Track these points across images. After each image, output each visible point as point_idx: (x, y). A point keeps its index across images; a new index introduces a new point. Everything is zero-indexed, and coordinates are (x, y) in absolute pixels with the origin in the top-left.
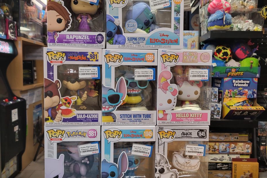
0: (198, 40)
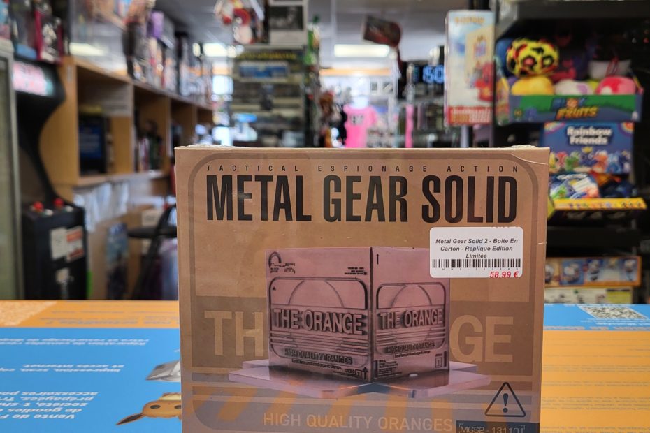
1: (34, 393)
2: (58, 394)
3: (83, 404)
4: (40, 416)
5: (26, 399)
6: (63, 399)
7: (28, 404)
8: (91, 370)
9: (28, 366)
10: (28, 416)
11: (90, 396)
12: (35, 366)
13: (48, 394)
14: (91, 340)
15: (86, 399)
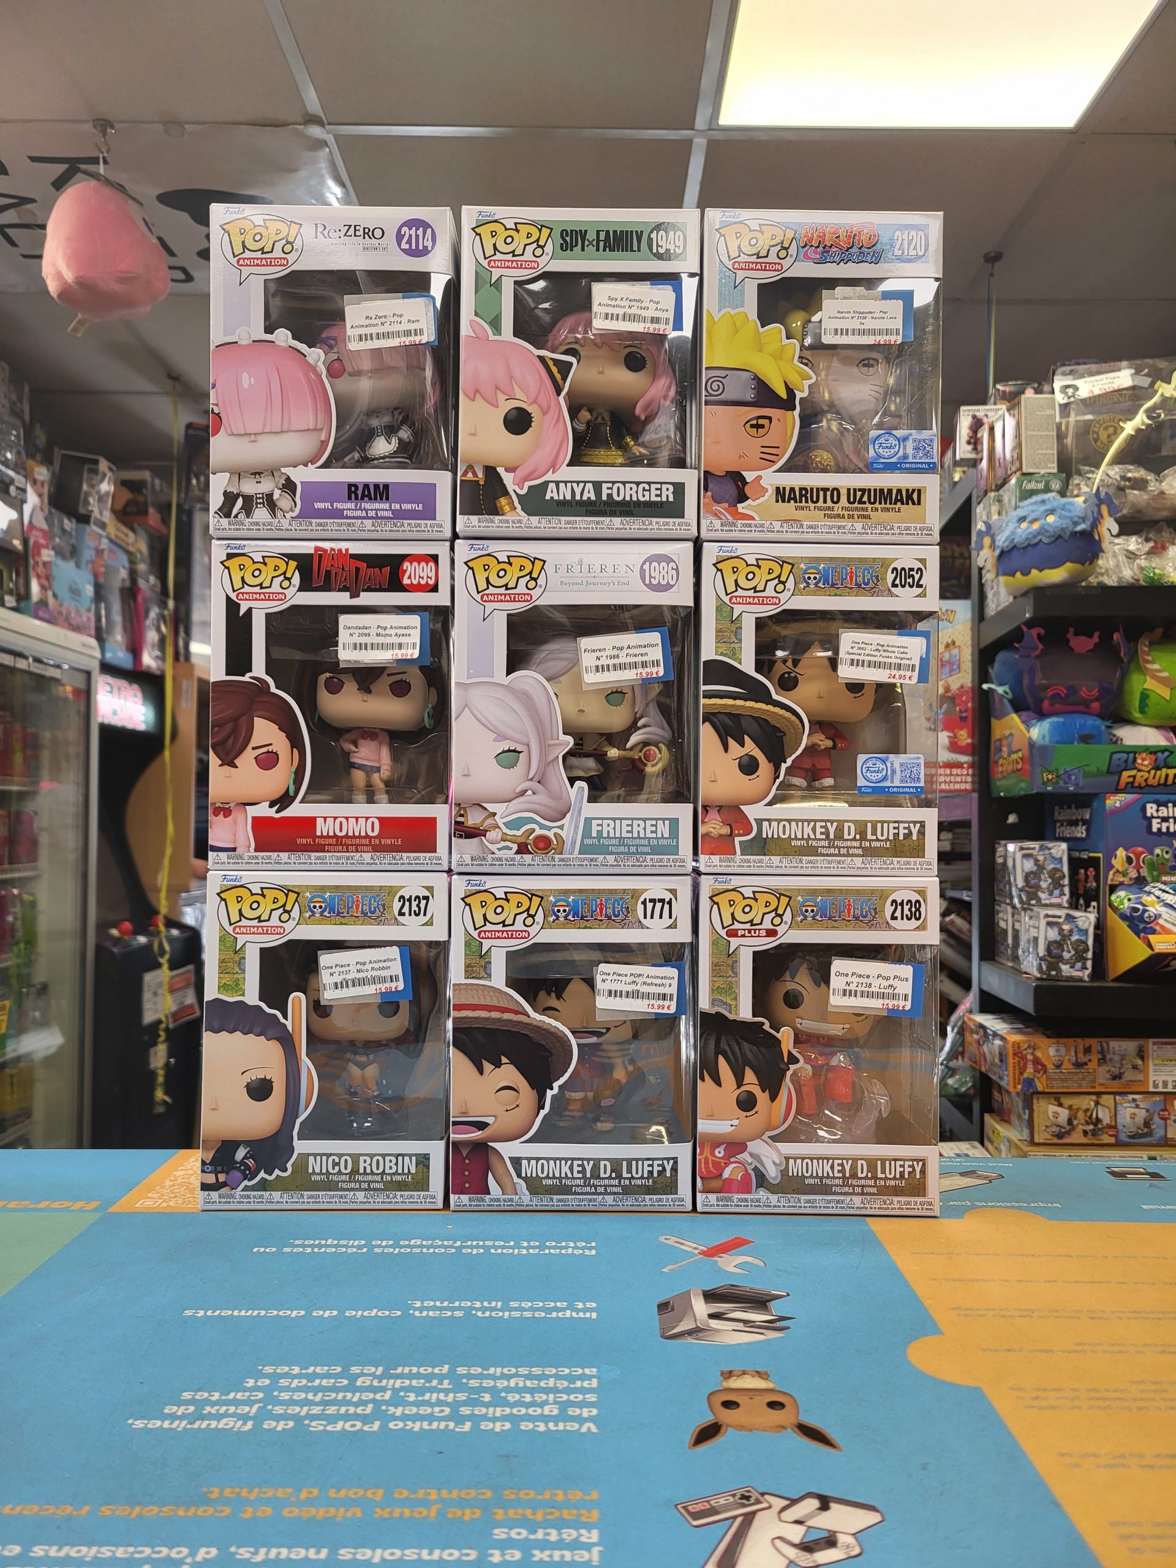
0: (973, 638)
1: (480, 1370)
2: (523, 1371)
3: (592, 1398)
4: (531, 1426)
5: (474, 1383)
6: (542, 1384)
7: (487, 1398)
8: (543, 1314)
9: (418, 1304)
10: (508, 1426)
11: (590, 1378)
12: (432, 1303)
13: (505, 1371)
14: (488, 1243)
15: (586, 1384)
